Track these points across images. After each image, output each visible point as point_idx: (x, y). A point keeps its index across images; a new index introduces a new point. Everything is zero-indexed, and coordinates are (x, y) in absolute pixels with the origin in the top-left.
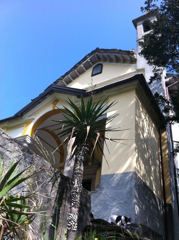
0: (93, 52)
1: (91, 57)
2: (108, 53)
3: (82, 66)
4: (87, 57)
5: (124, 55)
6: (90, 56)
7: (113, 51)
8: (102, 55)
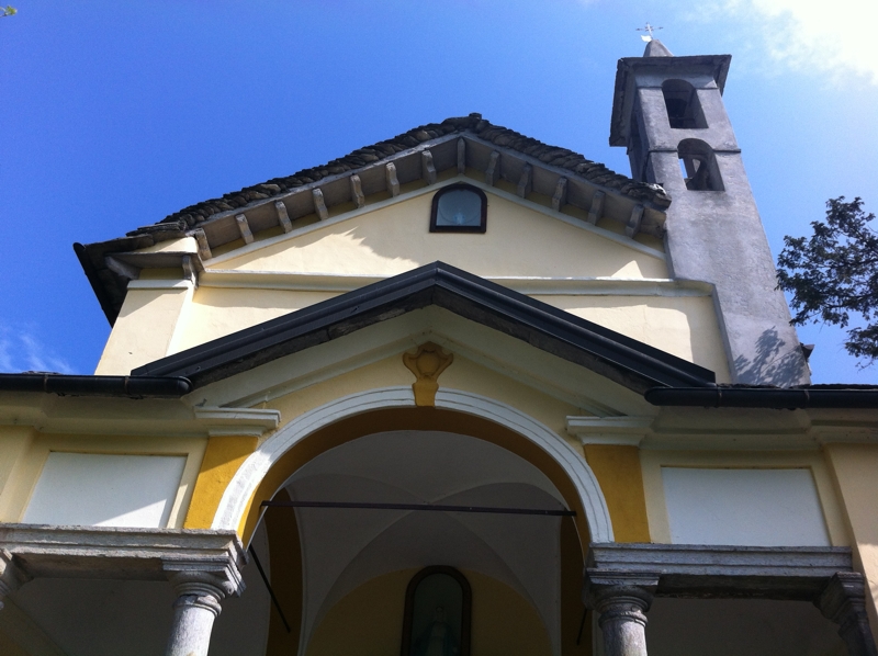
0: (450, 125)
1: (439, 141)
2: (530, 155)
3: (391, 166)
4: (419, 134)
5: (615, 195)
6: (433, 137)
7: (561, 156)
8: (495, 155)
